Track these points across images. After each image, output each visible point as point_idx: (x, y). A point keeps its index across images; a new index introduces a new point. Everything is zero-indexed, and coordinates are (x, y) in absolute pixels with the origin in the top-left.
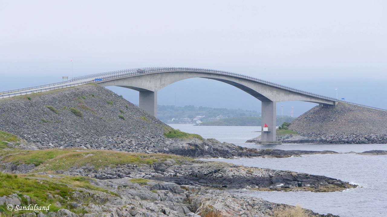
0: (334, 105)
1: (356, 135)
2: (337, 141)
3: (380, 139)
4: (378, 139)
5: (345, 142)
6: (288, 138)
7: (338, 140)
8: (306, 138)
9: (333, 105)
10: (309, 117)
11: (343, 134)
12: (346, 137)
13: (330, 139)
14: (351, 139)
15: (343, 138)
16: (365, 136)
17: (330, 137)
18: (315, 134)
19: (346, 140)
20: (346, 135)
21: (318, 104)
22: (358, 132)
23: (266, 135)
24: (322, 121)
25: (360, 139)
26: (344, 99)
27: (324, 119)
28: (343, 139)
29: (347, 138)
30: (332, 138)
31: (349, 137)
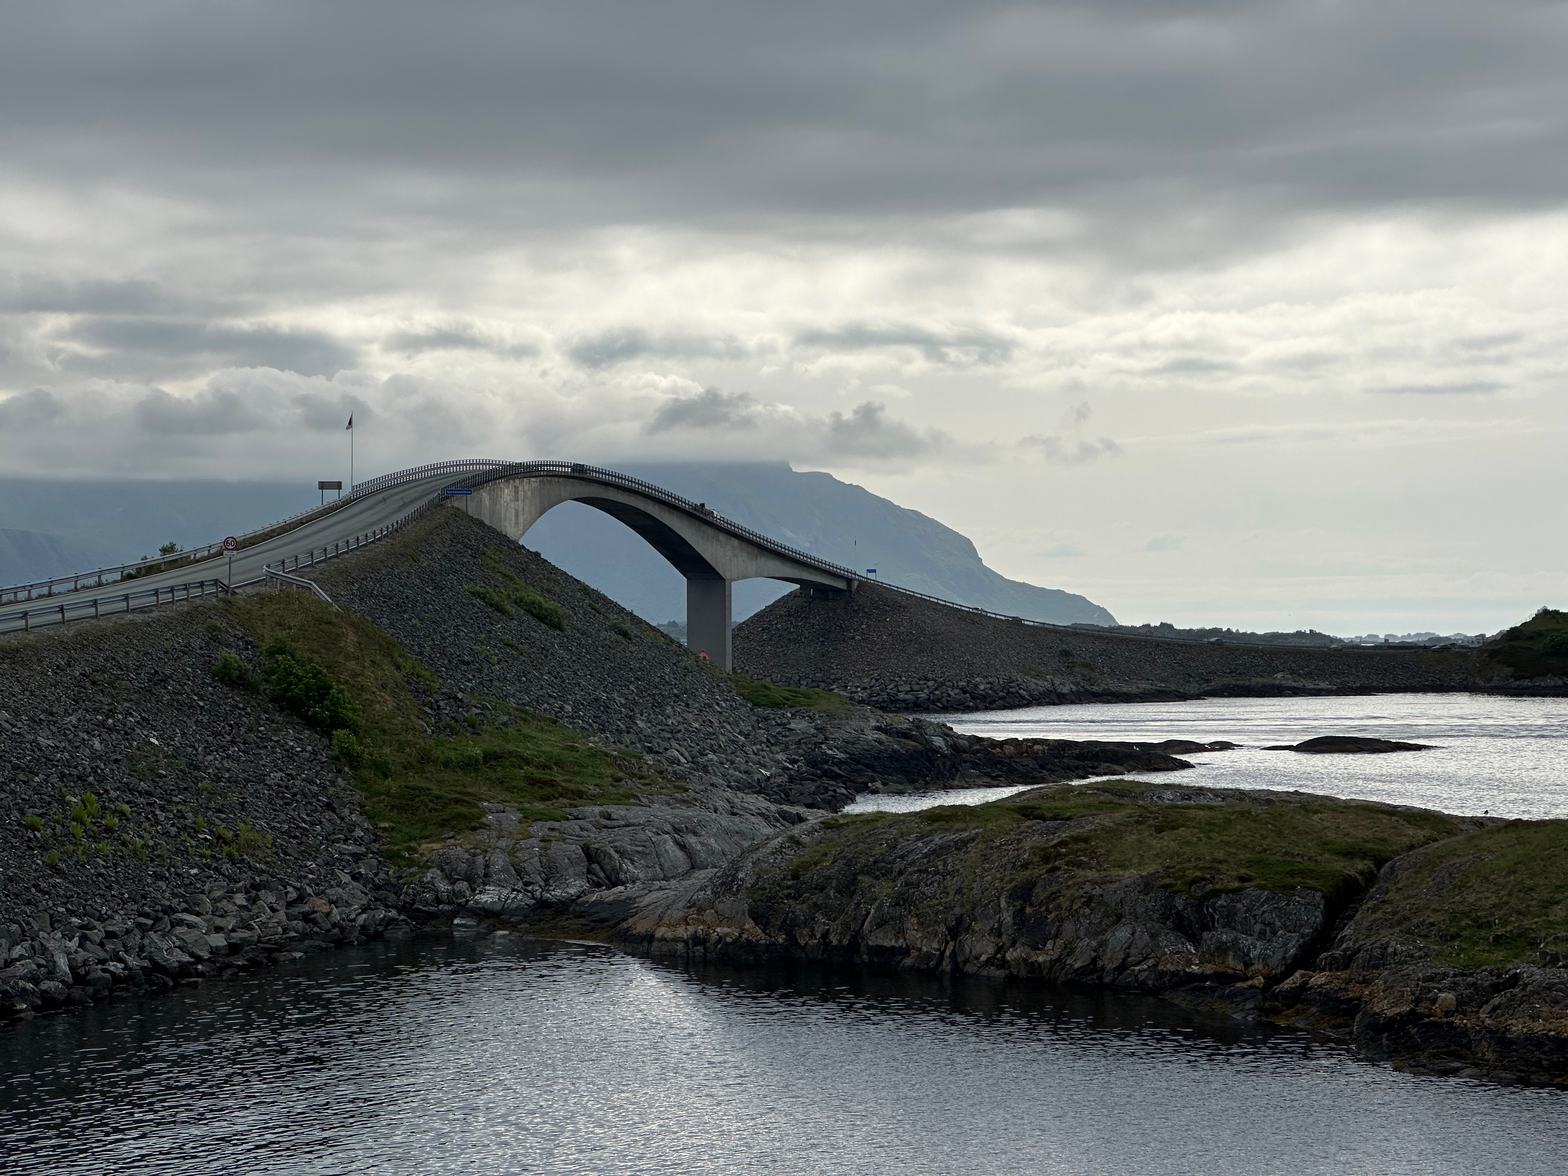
1: (934, 681)
2: (884, 702)
3: (1002, 694)
4: (995, 691)
5: (906, 704)
7: (884, 696)
9: (843, 591)
10: (776, 629)
11: (897, 679)
12: (907, 688)
13: (861, 694)
15: (899, 691)
16: (961, 684)
17: (859, 689)
18: (810, 681)
19: (909, 697)
20: (906, 683)
21: (798, 586)
22: (938, 671)
24: (821, 639)
25: (949, 695)
26: (874, 571)
28: (901, 696)
30: (869, 691)
31: (916, 687)
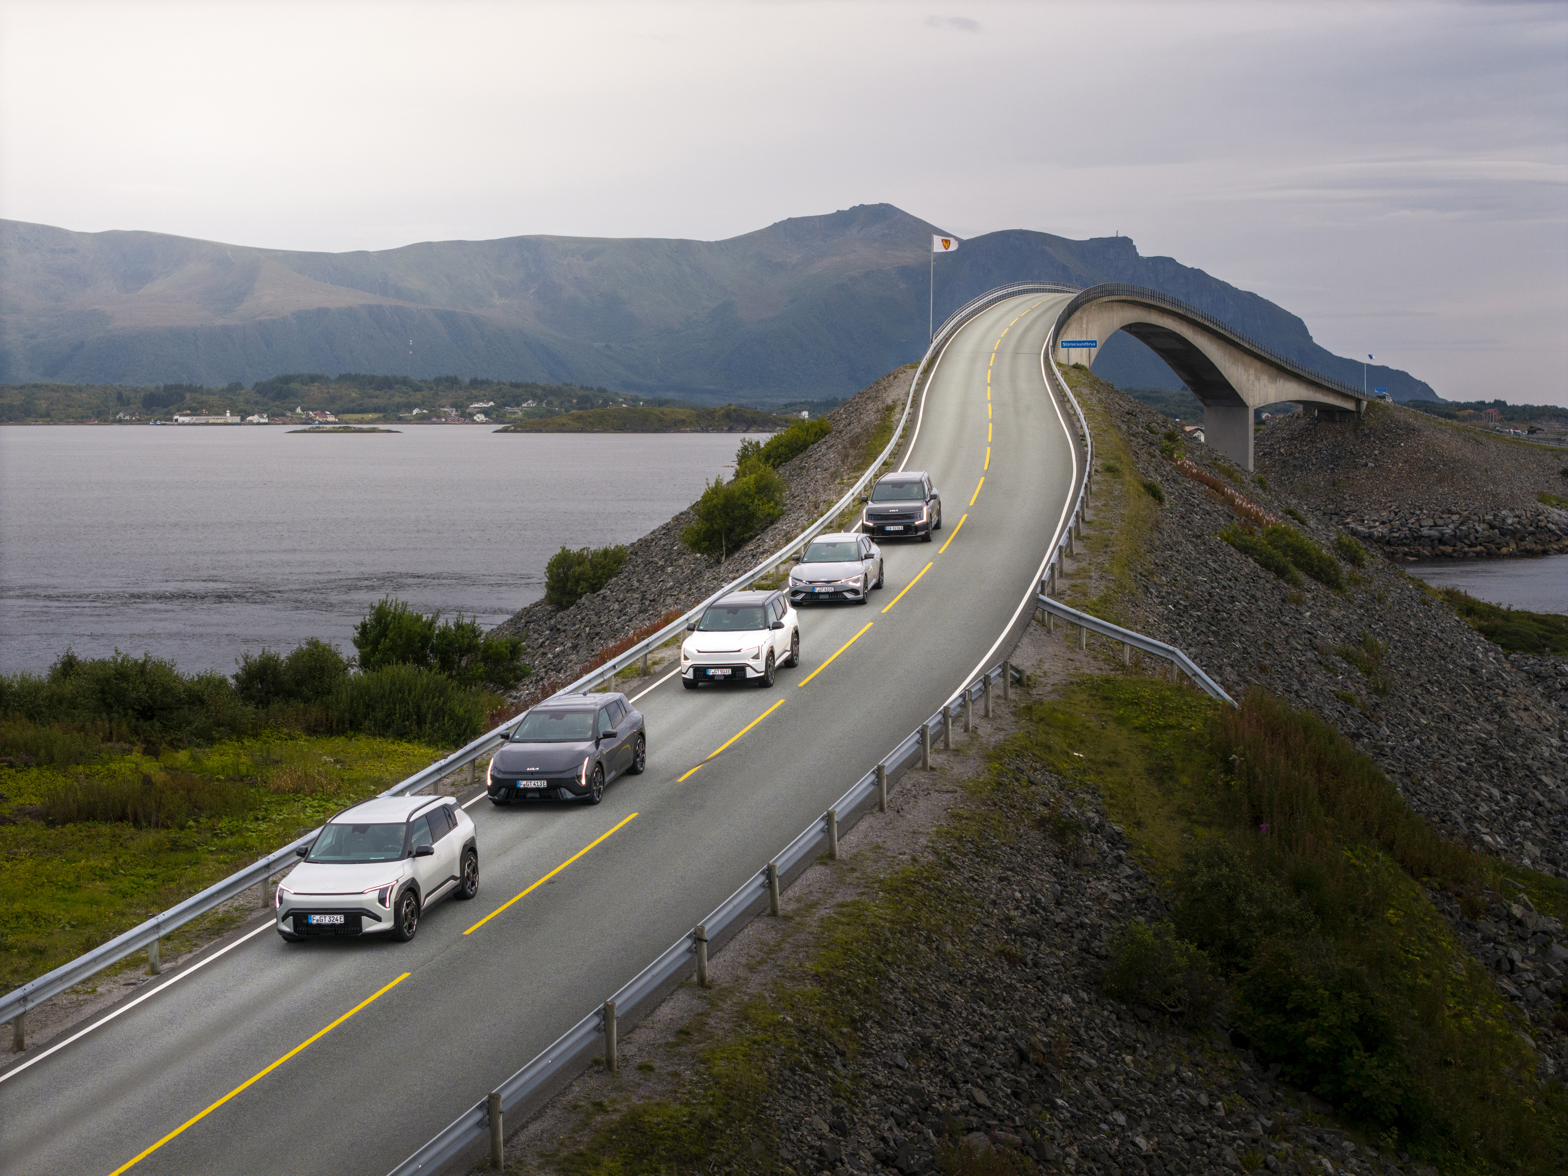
9: (1352, 412)
14: (1448, 531)
15: (1421, 526)
17: (1377, 524)
22: (1462, 503)
24: (1330, 466)
25: (1477, 532)
27: (1335, 461)
28: (1425, 531)
29: (1436, 525)
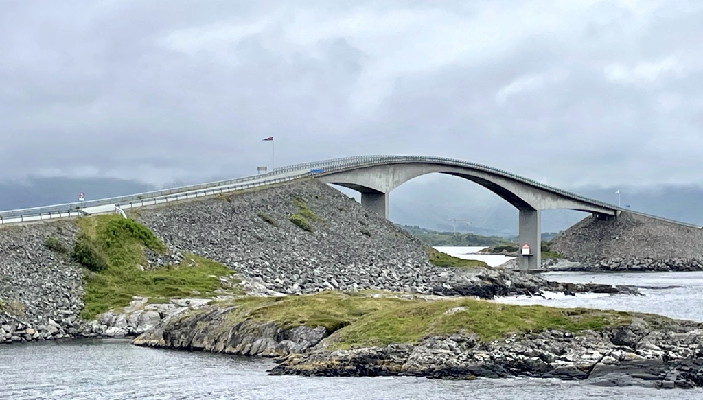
0: (616, 215)
1: (652, 259)
3: (687, 266)
4: (685, 265)
5: (636, 270)
6: (551, 264)
7: (626, 266)
8: (578, 264)
10: (579, 234)
11: (634, 258)
12: (638, 262)
13: (615, 265)
14: (645, 266)
15: (634, 264)
16: (666, 261)
18: (591, 259)
19: (638, 267)
20: (638, 260)
21: (591, 214)
22: (655, 255)
23: (526, 259)
25: (658, 266)
26: (629, 206)
27: (602, 237)
28: (634, 266)
29: (640, 264)
30: (618, 264)
31: (642, 262)
